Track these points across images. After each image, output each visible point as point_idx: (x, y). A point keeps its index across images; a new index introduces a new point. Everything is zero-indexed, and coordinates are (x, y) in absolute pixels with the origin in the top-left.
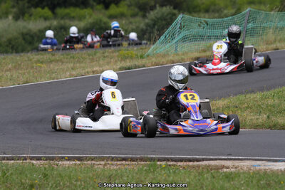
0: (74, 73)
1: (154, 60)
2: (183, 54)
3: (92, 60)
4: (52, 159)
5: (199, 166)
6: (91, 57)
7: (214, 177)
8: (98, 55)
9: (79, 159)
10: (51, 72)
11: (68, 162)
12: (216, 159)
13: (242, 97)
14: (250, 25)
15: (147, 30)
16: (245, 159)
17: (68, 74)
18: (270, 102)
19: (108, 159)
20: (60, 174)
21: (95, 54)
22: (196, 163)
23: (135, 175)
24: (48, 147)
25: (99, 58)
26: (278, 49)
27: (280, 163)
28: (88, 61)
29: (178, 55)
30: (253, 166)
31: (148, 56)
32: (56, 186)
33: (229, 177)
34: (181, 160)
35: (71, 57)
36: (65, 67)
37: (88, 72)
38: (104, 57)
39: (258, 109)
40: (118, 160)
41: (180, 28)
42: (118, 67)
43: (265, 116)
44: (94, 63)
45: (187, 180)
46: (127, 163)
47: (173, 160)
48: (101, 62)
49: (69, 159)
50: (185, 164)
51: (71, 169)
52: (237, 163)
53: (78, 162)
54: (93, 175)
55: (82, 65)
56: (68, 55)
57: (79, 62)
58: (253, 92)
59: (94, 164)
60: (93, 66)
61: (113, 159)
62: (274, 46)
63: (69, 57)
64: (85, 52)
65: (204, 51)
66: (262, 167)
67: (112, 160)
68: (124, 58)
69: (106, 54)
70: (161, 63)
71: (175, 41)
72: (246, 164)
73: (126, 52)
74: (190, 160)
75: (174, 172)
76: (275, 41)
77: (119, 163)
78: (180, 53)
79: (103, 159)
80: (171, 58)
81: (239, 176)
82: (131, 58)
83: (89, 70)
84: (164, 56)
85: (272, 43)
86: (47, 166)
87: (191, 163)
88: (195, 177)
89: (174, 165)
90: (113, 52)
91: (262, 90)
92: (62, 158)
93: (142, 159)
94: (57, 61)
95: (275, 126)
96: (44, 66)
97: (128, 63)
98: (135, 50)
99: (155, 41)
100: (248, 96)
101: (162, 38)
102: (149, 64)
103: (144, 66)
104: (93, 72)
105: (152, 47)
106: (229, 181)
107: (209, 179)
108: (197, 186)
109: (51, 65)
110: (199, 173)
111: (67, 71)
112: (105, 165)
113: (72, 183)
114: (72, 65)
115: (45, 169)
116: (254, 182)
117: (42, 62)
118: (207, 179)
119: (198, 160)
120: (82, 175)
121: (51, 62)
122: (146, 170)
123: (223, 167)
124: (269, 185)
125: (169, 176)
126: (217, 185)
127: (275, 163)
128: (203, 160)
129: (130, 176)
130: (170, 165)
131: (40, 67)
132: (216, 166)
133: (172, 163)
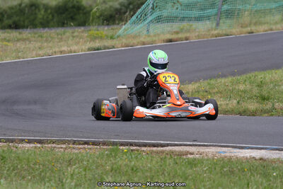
0: (41, 52)
1: (124, 41)
2: (155, 36)
3: (61, 40)
4: (12, 141)
5: (162, 152)
6: (60, 36)
7: (177, 163)
8: (68, 34)
9: (40, 142)
10: (18, 51)
11: (28, 145)
12: (181, 145)
13: (213, 82)
14: (225, 7)
15: (121, 9)
16: (210, 146)
17: (34, 53)
18: (242, 87)
19: (69, 142)
20: (18, 157)
21: (64, 34)
22: (160, 149)
23: (96, 159)
24: (8, 129)
25: (68, 38)
26: (252, 33)
27: (247, 150)
28: (57, 40)
29: (149, 36)
30: (219, 152)
31: (118, 37)
32: (14, 170)
33: (192, 163)
34: (145, 145)
35: (39, 36)
36: (31, 46)
37: (55, 52)
38: (73, 37)
39: (228, 94)
40: (80, 144)
41: (153, 8)
42: (87, 47)
43: (235, 101)
44: (62, 43)
45: (149, 165)
46: (89, 147)
47: (136, 145)
48: (70, 42)
49: (30, 142)
50: (149, 149)
51: (30, 152)
52: (202, 149)
53: (39, 145)
54: (53, 159)
55: (50, 44)
56: (35, 34)
57: (46, 41)
58: (224, 76)
59: (55, 147)
60: (61, 46)
61: (74, 142)
62: (249, 29)
63: (36, 36)
64: (53, 31)
65: (177, 33)
66: (228, 154)
67: (73, 144)
68: (94, 38)
69: (76, 34)
70: (131, 44)
71: (147, 22)
72: (211, 151)
73: (96, 32)
74: (154, 145)
75: (136, 157)
76: (250, 24)
77: (81, 146)
78: (152, 34)
79: (63, 142)
80: (142, 39)
81: (203, 162)
82: (101, 38)
83: (57, 49)
84: (135, 37)
85: (247, 26)
86: (6, 149)
87: (155, 149)
88: (157, 162)
89: (138, 150)
90: (82, 32)
91: (233, 74)
92: (22, 141)
93: (104, 144)
94: (24, 40)
95: (245, 111)
96: (10, 44)
97: (97, 44)
98: (105, 30)
99: (127, 21)
100: (219, 80)
101: (134, 18)
102: (119, 45)
103: (113, 47)
104: (61, 52)
105: (124, 27)
106: (191, 168)
107: (172, 165)
108: (158, 172)
109: (18, 44)
110: (161, 159)
111: (33, 50)
112: (66, 148)
113: (30, 166)
114: (39, 44)
115: (4, 151)
116: (218, 169)
117: (9, 41)
118: (170, 164)
119: (162, 146)
120: (40, 159)
121: (18, 40)
122: (107, 154)
123: (187, 153)
124: (232, 172)
125: (131, 162)
126: (178, 171)
127: (241, 150)
128: (168, 145)
129: (91, 161)
130: (132, 150)
131: (6, 45)
132: (180, 152)
133: (135, 148)
